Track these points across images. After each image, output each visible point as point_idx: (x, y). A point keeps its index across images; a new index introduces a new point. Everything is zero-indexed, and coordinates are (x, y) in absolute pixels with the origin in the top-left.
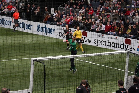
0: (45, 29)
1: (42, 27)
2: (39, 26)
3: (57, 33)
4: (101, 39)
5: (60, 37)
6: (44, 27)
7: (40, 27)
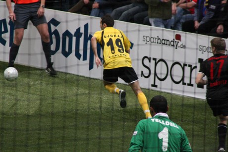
0: (82, 40)
1: (67, 33)
2: (53, 28)
3: (146, 62)
5: (158, 82)
6: (78, 34)
7: (56, 32)
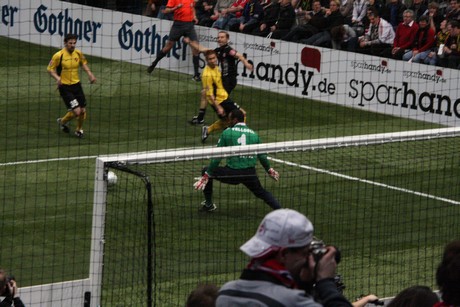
4: (377, 78)
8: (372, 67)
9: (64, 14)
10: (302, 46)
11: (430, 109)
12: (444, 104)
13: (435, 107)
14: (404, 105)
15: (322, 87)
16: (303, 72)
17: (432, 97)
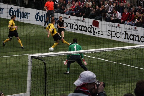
8: (114, 26)
9: (18, 10)
10: (93, 20)
11: (133, 39)
12: (137, 38)
13: (135, 39)
14: (125, 38)
15: (99, 33)
16: (93, 28)
17: (133, 36)
